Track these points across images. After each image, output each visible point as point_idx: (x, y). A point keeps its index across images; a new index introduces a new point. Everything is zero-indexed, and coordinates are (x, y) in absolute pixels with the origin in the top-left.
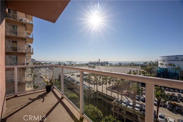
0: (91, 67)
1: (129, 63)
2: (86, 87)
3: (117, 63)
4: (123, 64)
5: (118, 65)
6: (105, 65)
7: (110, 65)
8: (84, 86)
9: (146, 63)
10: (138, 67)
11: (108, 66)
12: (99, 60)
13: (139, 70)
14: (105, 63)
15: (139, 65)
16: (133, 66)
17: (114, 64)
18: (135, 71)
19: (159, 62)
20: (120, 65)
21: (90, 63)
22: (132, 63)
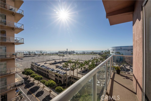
0: (61, 56)
1: (90, 52)
2: (61, 73)
3: (82, 52)
4: (86, 53)
5: (82, 54)
6: (72, 54)
7: (77, 54)
8: (59, 72)
9: (103, 51)
10: (97, 55)
11: (75, 55)
12: (67, 49)
13: (98, 57)
14: (72, 52)
15: (97, 53)
16: (93, 54)
17: (80, 53)
18: (95, 57)
19: (111, 51)
20: (84, 53)
21: (60, 52)
22: (93, 52)
